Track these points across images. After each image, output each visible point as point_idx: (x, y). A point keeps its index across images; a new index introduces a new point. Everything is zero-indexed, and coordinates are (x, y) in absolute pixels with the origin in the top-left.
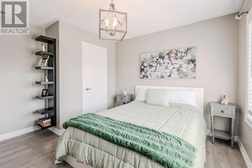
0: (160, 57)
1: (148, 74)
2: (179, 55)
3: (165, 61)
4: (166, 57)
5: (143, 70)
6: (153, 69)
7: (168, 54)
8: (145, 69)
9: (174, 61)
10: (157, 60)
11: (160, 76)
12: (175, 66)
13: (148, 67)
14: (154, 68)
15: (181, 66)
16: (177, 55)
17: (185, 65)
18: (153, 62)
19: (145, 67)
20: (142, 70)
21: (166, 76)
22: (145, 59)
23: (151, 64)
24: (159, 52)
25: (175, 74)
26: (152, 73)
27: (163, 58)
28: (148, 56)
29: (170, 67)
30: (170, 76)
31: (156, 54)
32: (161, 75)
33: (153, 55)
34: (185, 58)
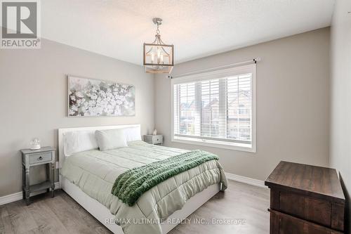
0: (102, 88)
1: (83, 109)
2: (122, 91)
3: (108, 94)
4: (109, 90)
5: (75, 102)
6: (91, 103)
7: (111, 87)
8: (78, 102)
9: (117, 97)
10: (98, 91)
11: (101, 113)
12: (118, 102)
13: (84, 100)
14: (94, 102)
15: (123, 103)
16: (120, 90)
17: (127, 103)
18: (91, 92)
19: (77, 98)
20: (72, 103)
21: (109, 113)
22: (79, 85)
23: (89, 95)
24: (100, 82)
25: (118, 112)
26: (90, 108)
27: (105, 90)
28: (84, 83)
29: (114, 103)
30: (113, 113)
31: (96, 83)
32: (103, 111)
33: (92, 84)
34: (126, 95)
